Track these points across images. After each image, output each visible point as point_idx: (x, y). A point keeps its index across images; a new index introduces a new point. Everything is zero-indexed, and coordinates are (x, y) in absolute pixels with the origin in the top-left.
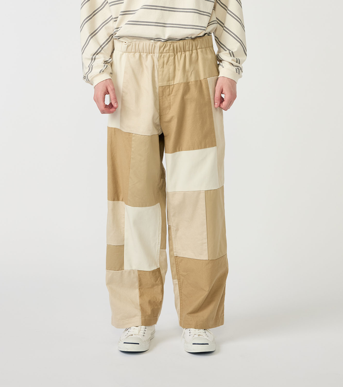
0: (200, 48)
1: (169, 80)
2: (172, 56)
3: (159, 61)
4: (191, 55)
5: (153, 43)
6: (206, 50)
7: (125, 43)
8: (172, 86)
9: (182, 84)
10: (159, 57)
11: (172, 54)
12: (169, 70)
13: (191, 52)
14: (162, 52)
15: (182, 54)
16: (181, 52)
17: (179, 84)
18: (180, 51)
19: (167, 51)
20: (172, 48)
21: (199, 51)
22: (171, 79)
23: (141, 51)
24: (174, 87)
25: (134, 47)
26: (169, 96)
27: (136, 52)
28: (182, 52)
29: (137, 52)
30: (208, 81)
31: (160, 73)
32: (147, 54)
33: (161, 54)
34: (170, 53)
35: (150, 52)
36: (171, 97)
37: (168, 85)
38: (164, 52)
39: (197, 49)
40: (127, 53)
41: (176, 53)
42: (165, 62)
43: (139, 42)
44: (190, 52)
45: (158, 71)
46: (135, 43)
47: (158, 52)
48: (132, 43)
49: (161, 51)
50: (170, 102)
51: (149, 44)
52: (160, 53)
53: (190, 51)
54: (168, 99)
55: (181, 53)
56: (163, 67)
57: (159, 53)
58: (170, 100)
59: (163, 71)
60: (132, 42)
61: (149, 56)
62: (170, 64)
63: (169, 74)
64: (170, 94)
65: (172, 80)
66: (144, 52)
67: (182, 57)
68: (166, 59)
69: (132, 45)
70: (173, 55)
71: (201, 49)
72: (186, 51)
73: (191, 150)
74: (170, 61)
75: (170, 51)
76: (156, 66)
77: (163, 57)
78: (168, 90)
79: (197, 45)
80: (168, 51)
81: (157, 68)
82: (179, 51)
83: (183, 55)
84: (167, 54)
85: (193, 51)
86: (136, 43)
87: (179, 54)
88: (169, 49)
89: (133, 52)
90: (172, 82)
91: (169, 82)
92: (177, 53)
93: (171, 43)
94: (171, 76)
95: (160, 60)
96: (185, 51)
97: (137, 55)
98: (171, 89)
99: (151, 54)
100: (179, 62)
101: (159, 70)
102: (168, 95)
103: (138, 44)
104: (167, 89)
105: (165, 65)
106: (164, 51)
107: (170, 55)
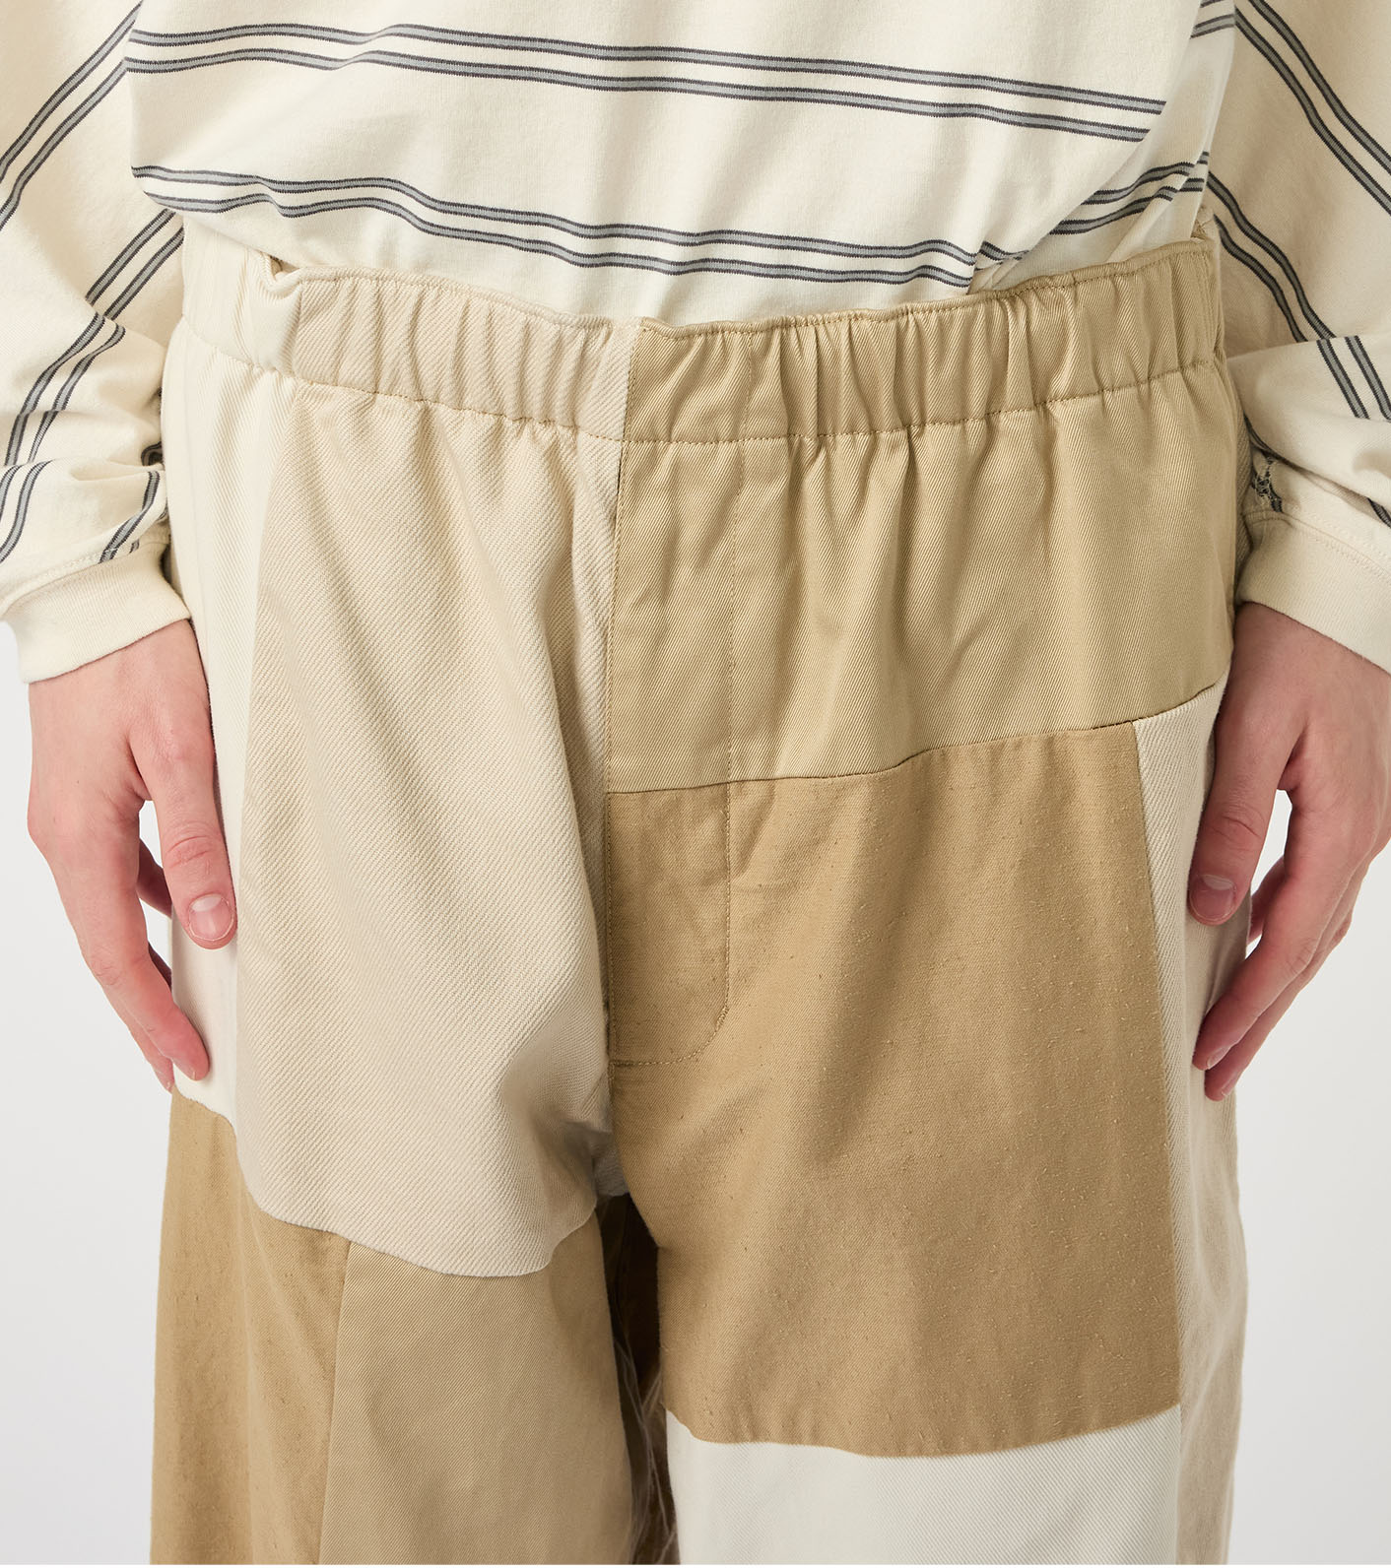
0: (1079, 391)
1: (718, 731)
2: (771, 477)
3: (623, 523)
4: (972, 473)
5: (568, 332)
6: (1146, 404)
7: (279, 264)
8: (755, 792)
9: (854, 785)
10: (628, 478)
11: (764, 448)
12: (724, 618)
13: (975, 426)
14: (661, 428)
15: (883, 449)
16: (873, 431)
17: (827, 781)
18: (863, 424)
19: (709, 417)
20: (768, 387)
21: (1066, 415)
22: (739, 718)
23: (439, 389)
24: (771, 795)
25: (362, 329)
26: (718, 889)
27: (383, 386)
28: (884, 436)
29: (393, 385)
30: (1142, 749)
31: (631, 652)
32: (499, 429)
33: (647, 446)
34: (749, 444)
35: (535, 406)
36: (735, 903)
37: (708, 777)
38: (676, 430)
39: (1040, 402)
40: (289, 383)
41: (810, 443)
42: (691, 534)
43: (416, 291)
44: (964, 431)
45: (605, 636)
46: (379, 298)
47: (615, 427)
48: (344, 293)
49: (652, 424)
50: (725, 952)
51: (527, 327)
52: (640, 440)
53: (963, 420)
54: (707, 916)
55: (863, 439)
56: (664, 586)
57: (625, 436)
58: (725, 924)
59: (660, 637)
60: (348, 283)
61: (524, 457)
62: (742, 561)
63: (726, 667)
64: (726, 868)
65: (751, 731)
66: (468, 401)
67: (873, 483)
68: (697, 505)
69: (349, 314)
70: (784, 462)
71: (1094, 401)
72: (923, 424)
73: (920, 1452)
74: (742, 529)
75: (754, 425)
76: (590, 572)
77: (674, 485)
78: (708, 828)
79: (1045, 354)
80: (724, 425)
81: (594, 592)
82: (843, 422)
83: (890, 470)
84: (709, 447)
85: (1005, 421)
86: (387, 301)
87: (846, 451)
88: (739, 406)
89: (348, 385)
90: (757, 748)
91: (716, 754)
92: (821, 438)
93: (759, 338)
94: (749, 681)
95: (633, 513)
96: (916, 419)
97: (395, 423)
98: (733, 823)
99: (546, 436)
100: (837, 545)
101: (622, 616)
102: (708, 880)
103: (409, 310)
104: (698, 819)
105: (684, 573)
106: (685, 423)
107: (748, 463)
